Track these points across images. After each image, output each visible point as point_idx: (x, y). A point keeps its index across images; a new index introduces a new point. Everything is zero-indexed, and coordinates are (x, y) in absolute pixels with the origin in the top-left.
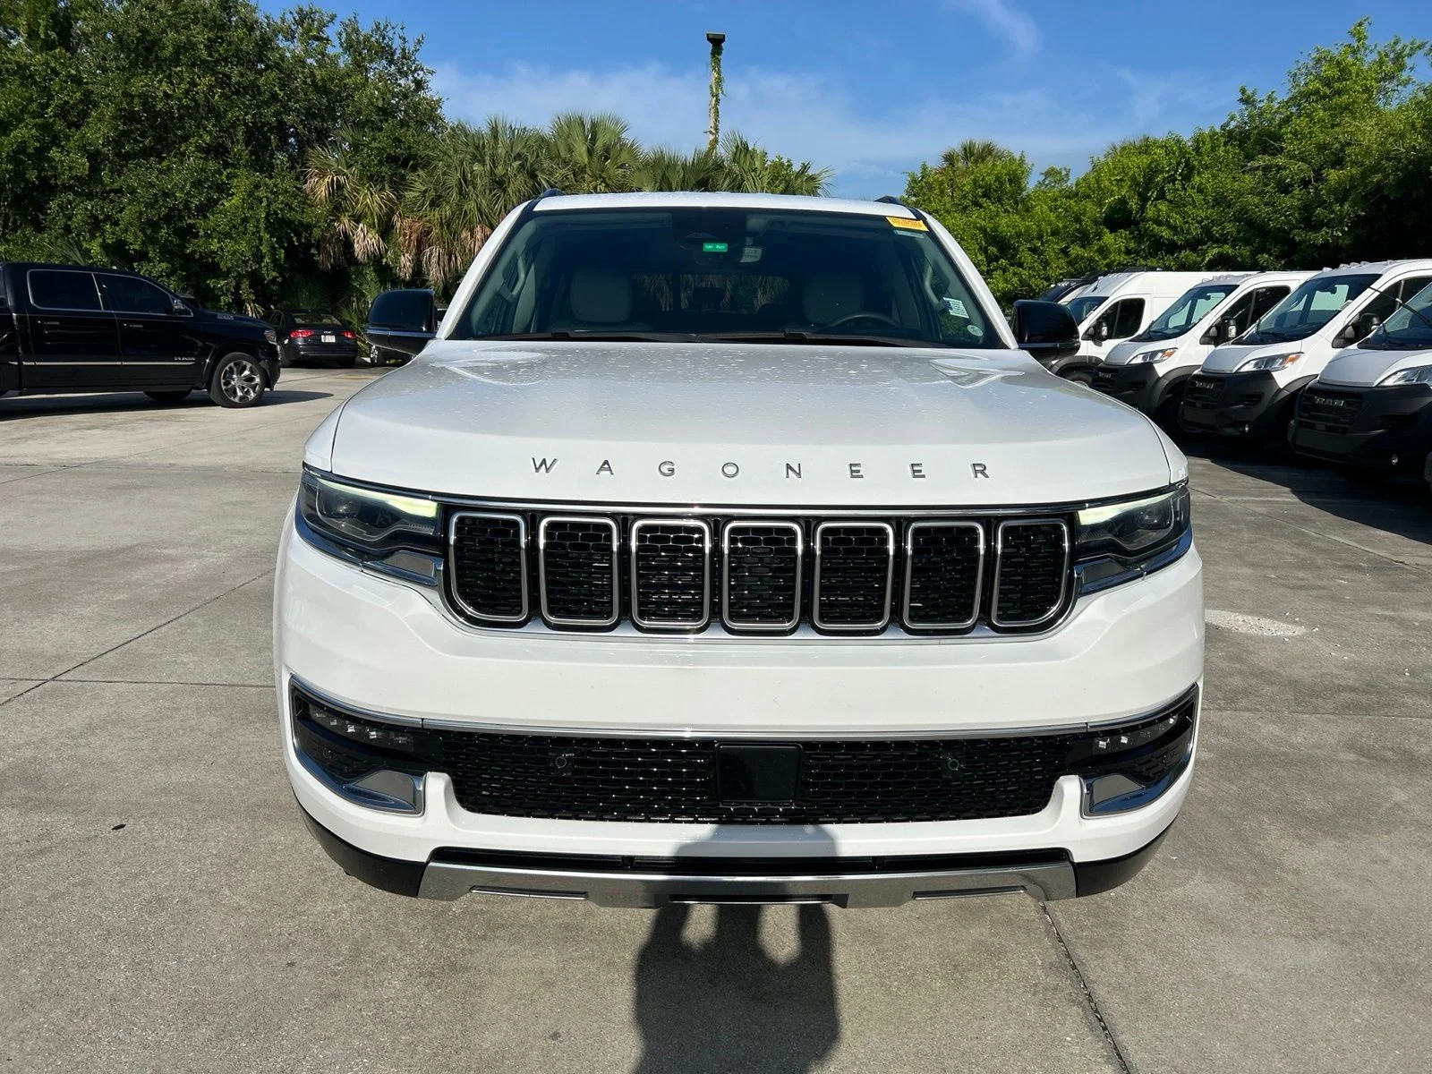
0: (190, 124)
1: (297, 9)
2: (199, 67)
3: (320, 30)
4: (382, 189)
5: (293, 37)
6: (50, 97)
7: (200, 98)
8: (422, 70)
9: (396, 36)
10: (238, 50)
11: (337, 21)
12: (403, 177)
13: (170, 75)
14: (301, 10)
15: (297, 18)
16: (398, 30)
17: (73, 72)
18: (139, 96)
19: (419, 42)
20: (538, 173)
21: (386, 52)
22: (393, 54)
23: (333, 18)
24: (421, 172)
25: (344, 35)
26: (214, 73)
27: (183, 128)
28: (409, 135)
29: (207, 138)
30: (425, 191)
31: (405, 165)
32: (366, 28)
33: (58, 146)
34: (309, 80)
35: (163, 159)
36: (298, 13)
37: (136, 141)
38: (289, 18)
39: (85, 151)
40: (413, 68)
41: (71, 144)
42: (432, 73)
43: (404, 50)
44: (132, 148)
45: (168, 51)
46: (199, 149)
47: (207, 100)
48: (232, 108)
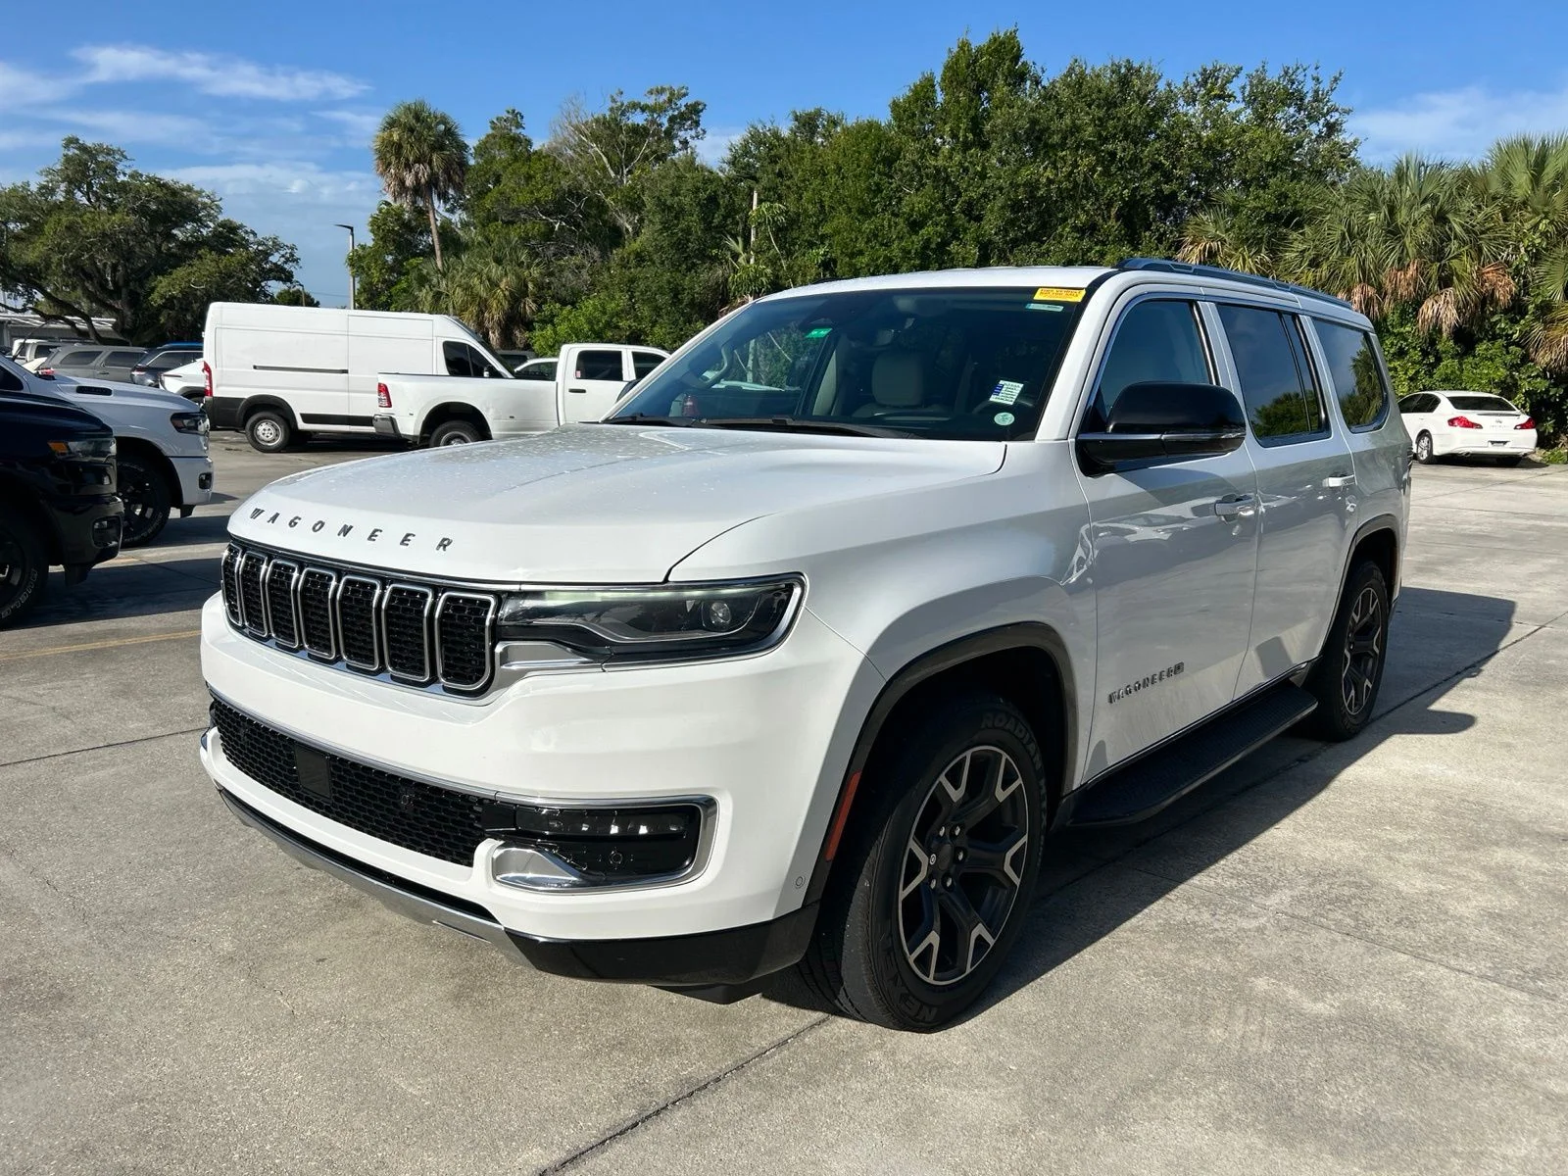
0: (1069, 206)
1: (1201, 70)
2: (1084, 148)
3: (1223, 88)
4: (1258, 252)
5: (1194, 101)
6: (959, 195)
7: (1080, 179)
8: (1337, 110)
9: (1309, 79)
10: (1126, 125)
11: (1242, 74)
12: (1284, 238)
13: (1055, 161)
14: (1205, 70)
15: (1200, 80)
16: (1311, 72)
17: (979, 169)
18: (1024, 185)
19: (1336, 80)
20: (1450, 216)
21: (1294, 98)
22: (1302, 99)
23: (1238, 71)
24: (1307, 229)
25: (1248, 88)
26: (1097, 151)
27: (1062, 210)
28: (1297, 189)
29: (1083, 217)
30: (1303, 251)
31: (1287, 225)
32: (1273, 76)
33: (958, 239)
34: (1195, 145)
35: (1043, 242)
36: (1202, 74)
37: (1020, 228)
38: (1192, 81)
39: (978, 242)
40: (1325, 111)
41: (968, 237)
42: (1348, 112)
43: (1316, 92)
44: (1016, 235)
45: (1056, 139)
46: (1075, 228)
47: (1086, 180)
48: (1111, 183)
